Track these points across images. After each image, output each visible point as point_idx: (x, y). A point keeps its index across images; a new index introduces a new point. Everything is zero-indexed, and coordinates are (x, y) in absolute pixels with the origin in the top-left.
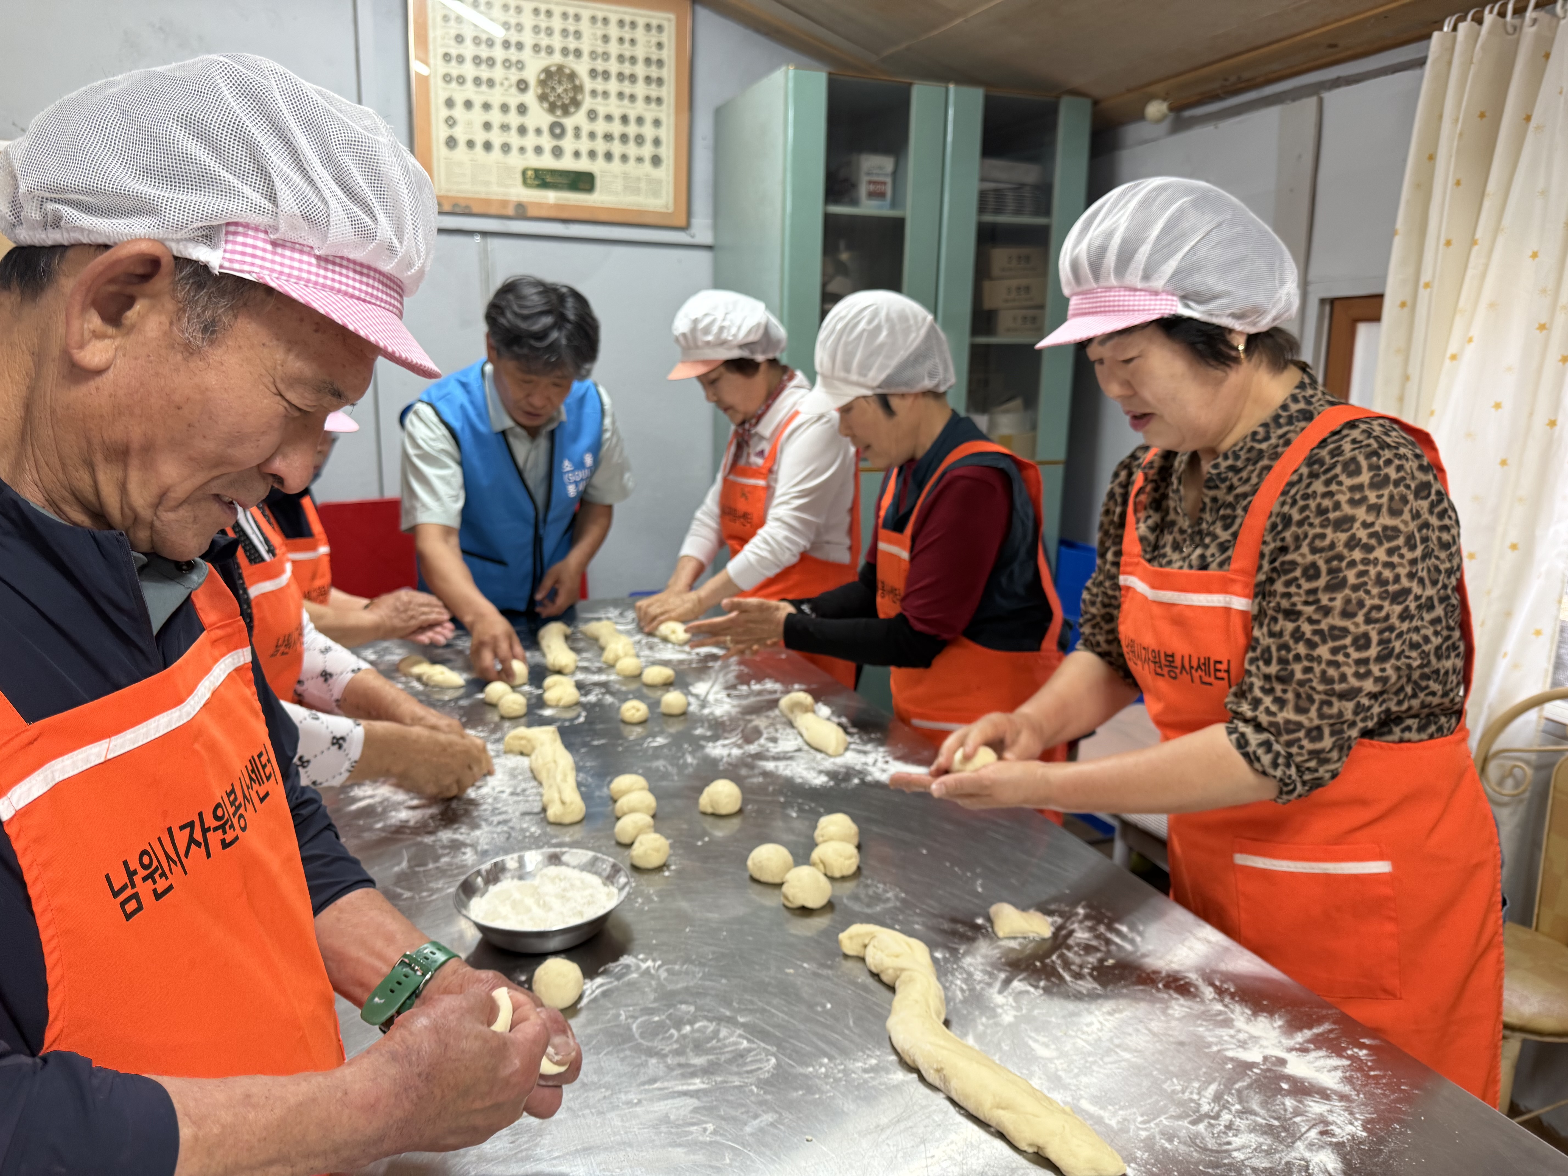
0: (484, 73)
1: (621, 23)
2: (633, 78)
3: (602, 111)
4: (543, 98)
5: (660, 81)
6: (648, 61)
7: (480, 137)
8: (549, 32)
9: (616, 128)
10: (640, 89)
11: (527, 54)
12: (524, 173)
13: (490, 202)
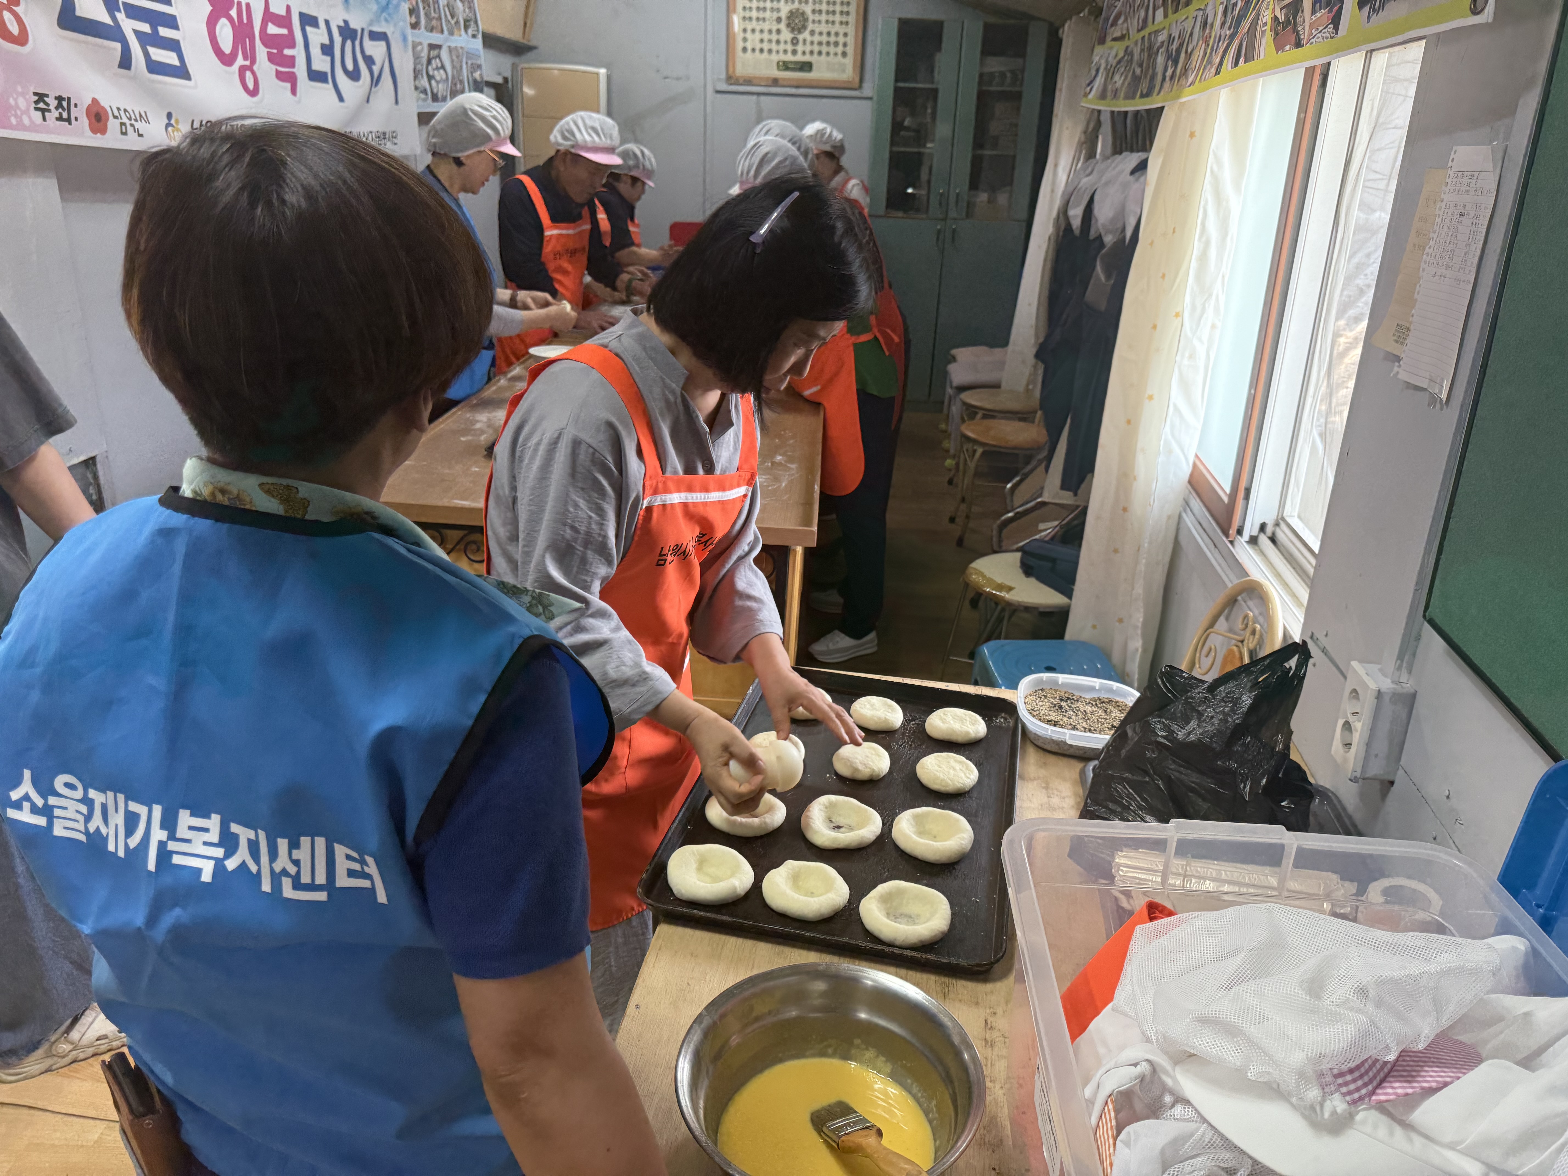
0: (761, 15)
2: (834, 12)
3: (817, 30)
4: (788, 25)
5: (848, 13)
7: (758, 46)
9: (824, 38)
10: (838, 18)
11: (782, 5)
12: (778, 63)
13: (761, 78)
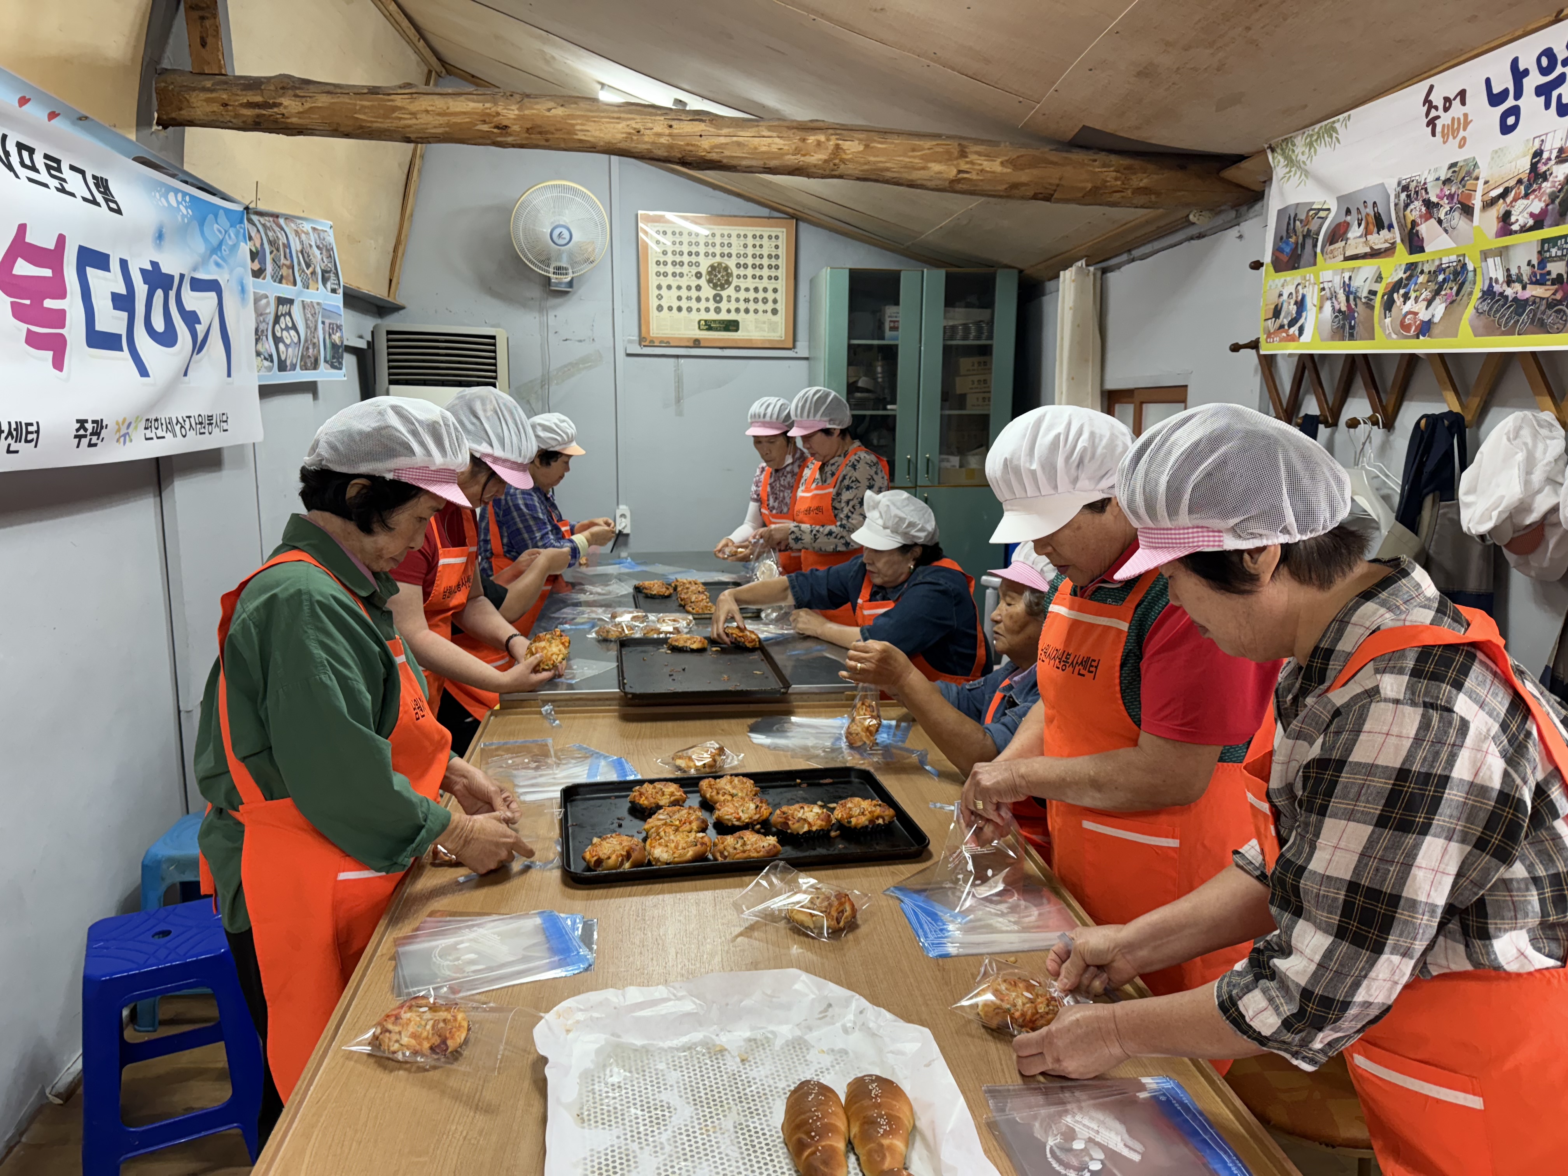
0: (678, 270)
1: (754, 237)
2: (761, 267)
3: (743, 286)
4: (709, 281)
5: (777, 267)
6: (770, 256)
7: (675, 304)
8: (714, 245)
9: (751, 295)
10: (765, 272)
11: (701, 259)
12: (699, 322)
13: (681, 339)
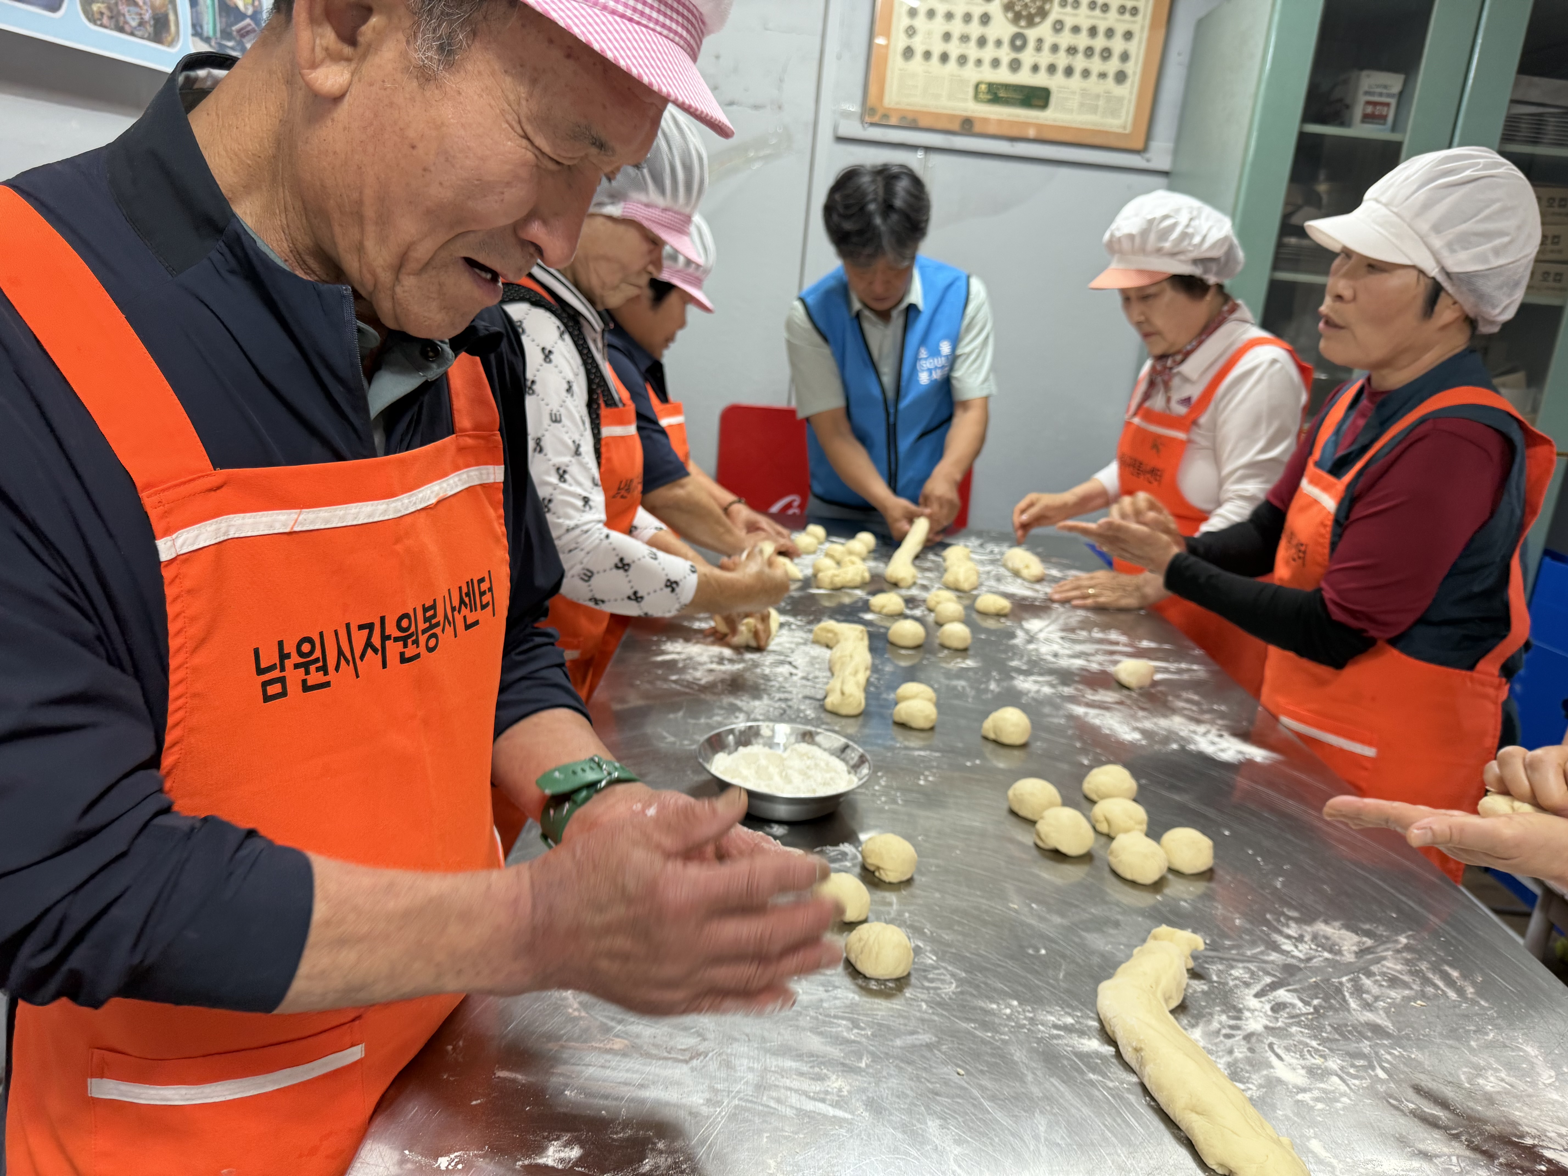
3: (1069, 22)
4: (1008, 7)
7: (938, 48)
9: (1082, 41)
12: (977, 86)
13: (937, 116)
